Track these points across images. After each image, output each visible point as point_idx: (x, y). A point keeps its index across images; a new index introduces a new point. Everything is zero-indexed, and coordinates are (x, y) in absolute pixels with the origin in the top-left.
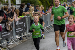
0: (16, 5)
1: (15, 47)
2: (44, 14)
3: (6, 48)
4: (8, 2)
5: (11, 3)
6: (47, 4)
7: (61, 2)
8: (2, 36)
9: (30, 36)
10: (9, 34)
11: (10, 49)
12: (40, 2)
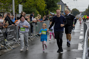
0: (19, 14)
1: (18, 47)
2: (41, 22)
3: (11, 48)
4: (12, 12)
5: (15, 12)
6: (44, 13)
7: (55, 12)
8: (8, 38)
9: (30, 38)
10: (13, 37)
11: (14, 49)
12: (38, 12)
